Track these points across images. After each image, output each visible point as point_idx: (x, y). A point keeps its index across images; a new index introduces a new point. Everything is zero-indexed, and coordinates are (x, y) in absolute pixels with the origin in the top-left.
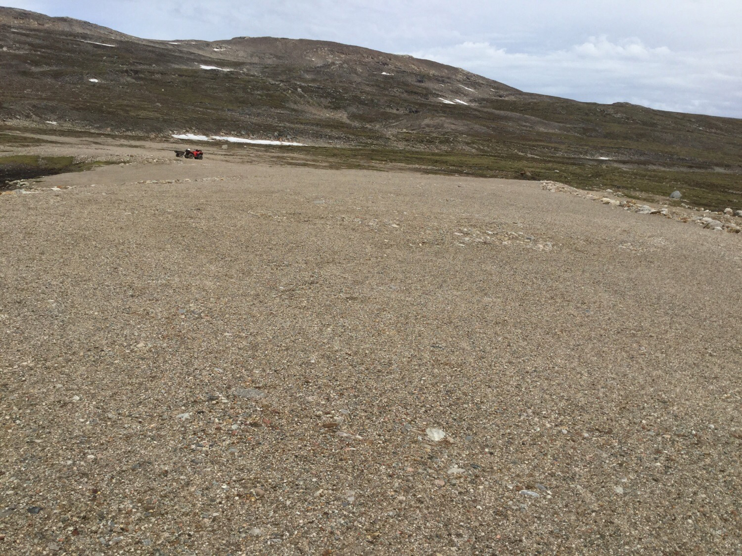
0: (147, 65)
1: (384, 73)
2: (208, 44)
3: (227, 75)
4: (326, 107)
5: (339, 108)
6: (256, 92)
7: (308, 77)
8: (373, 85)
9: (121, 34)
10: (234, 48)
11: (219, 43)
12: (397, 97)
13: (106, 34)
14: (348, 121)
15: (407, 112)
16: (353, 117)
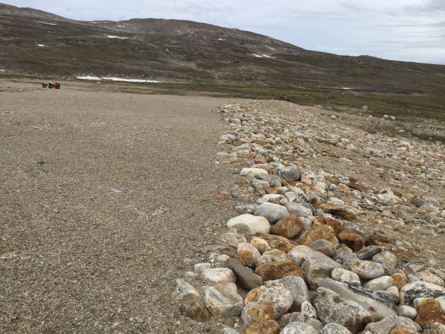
0: (75, 36)
1: (220, 39)
2: (114, 23)
3: (124, 41)
4: (183, 60)
5: (191, 60)
6: (140, 51)
7: (173, 42)
8: (213, 47)
9: (62, 18)
10: (130, 25)
11: (122, 23)
12: (227, 53)
13: (52, 17)
14: (195, 68)
15: (232, 62)
16: (199, 65)
